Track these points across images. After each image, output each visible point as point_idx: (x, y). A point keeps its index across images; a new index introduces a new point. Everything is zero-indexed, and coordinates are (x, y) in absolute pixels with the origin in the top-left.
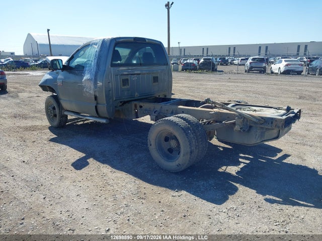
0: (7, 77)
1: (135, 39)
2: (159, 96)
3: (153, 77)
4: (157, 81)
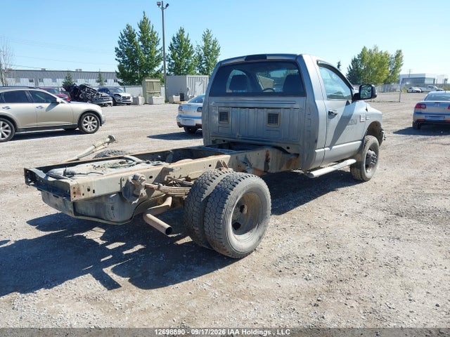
2: (288, 148)
3: (269, 114)
4: (276, 122)
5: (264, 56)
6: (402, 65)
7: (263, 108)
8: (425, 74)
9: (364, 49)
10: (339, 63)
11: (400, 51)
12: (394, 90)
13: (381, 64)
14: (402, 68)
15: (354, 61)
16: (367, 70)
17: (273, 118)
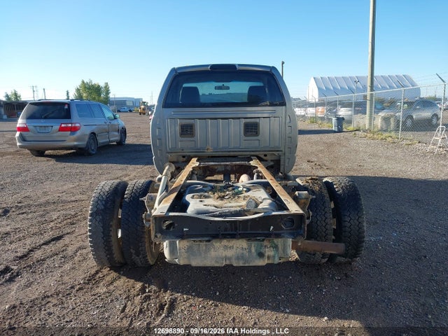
1: (214, 67)
2: (266, 156)
3: (246, 124)
5: (233, 66)
7: (239, 118)
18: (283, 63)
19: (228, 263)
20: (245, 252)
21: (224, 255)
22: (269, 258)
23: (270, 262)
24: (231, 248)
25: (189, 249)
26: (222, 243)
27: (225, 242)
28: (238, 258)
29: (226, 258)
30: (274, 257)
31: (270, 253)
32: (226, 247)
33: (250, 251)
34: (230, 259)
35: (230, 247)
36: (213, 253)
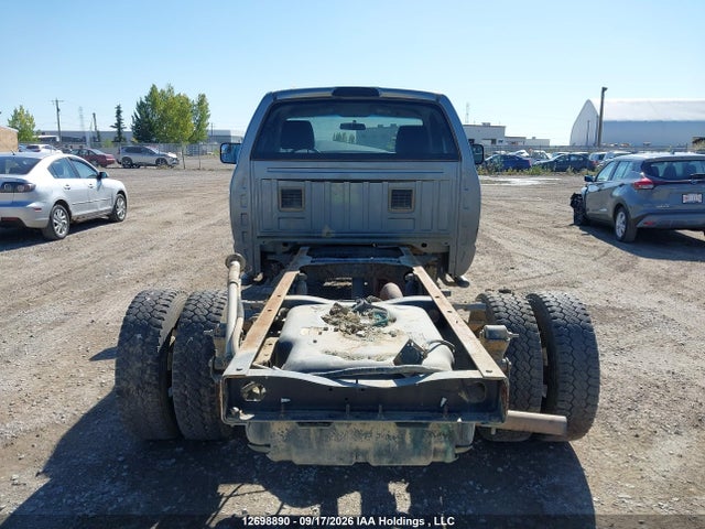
0: (483, 187)
1: (339, 91)
2: (424, 245)
3: (394, 191)
4: (409, 202)
5: (373, 91)
6: (209, 116)
7: (381, 181)
8: (229, 131)
9: (154, 89)
10: (119, 107)
11: (204, 96)
12: (204, 153)
13: (183, 114)
14: (209, 120)
15: (141, 106)
16: (163, 120)
17: (401, 198)
18: (604, 89)
19: (361, 459)
20: (392, 442)
21: (354, 447)
22: (436, 452)
23: (439, 459)
24: (368, 434)
25: (290, 436)
26: (352, 427)
27: (357, 425)
28: (379, 454)
29: (357, 452)
30: (445, 452)
31: (437, 446)
32: (358, 434)
33: (402, 442)
34: (365, 453)
35: (366, 434)
36: (334, 444)
